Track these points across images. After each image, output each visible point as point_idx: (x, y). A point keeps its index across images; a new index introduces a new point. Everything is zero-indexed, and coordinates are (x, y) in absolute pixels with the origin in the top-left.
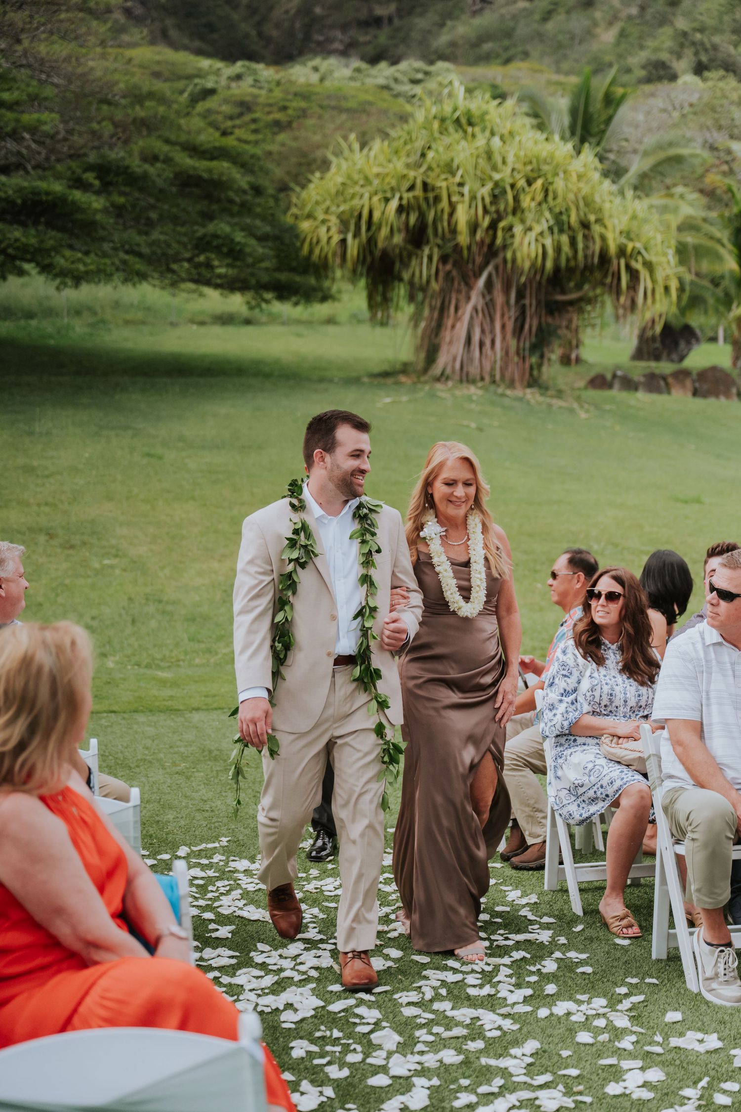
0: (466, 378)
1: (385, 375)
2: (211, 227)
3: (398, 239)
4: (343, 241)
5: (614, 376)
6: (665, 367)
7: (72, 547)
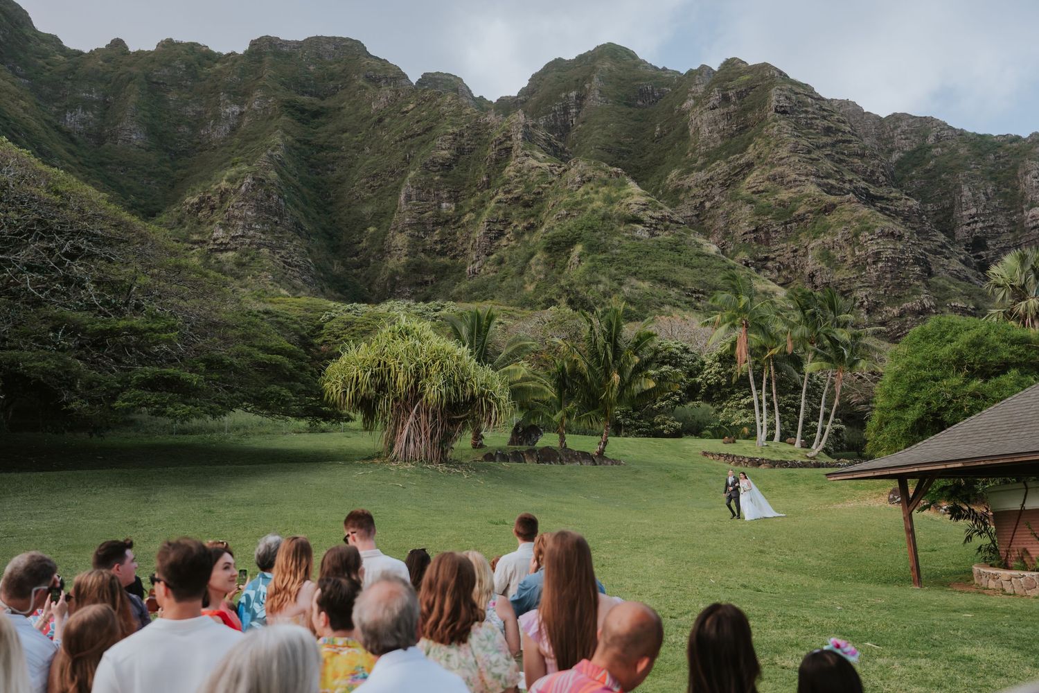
0: (406, 459)
1: (369, 458)
3: (372, 391)
4: (344, 393)
5: (497, 453)
6: (524, 448)
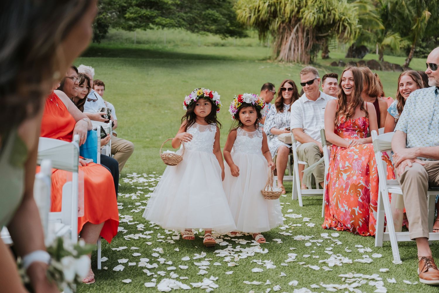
0: (289, 61)
1: (264, 60)
2: (207, 11)
3: (267, 16)
4: (250, 17)
5: (339, 62)
6: (357, 60)
7: (156, 107)
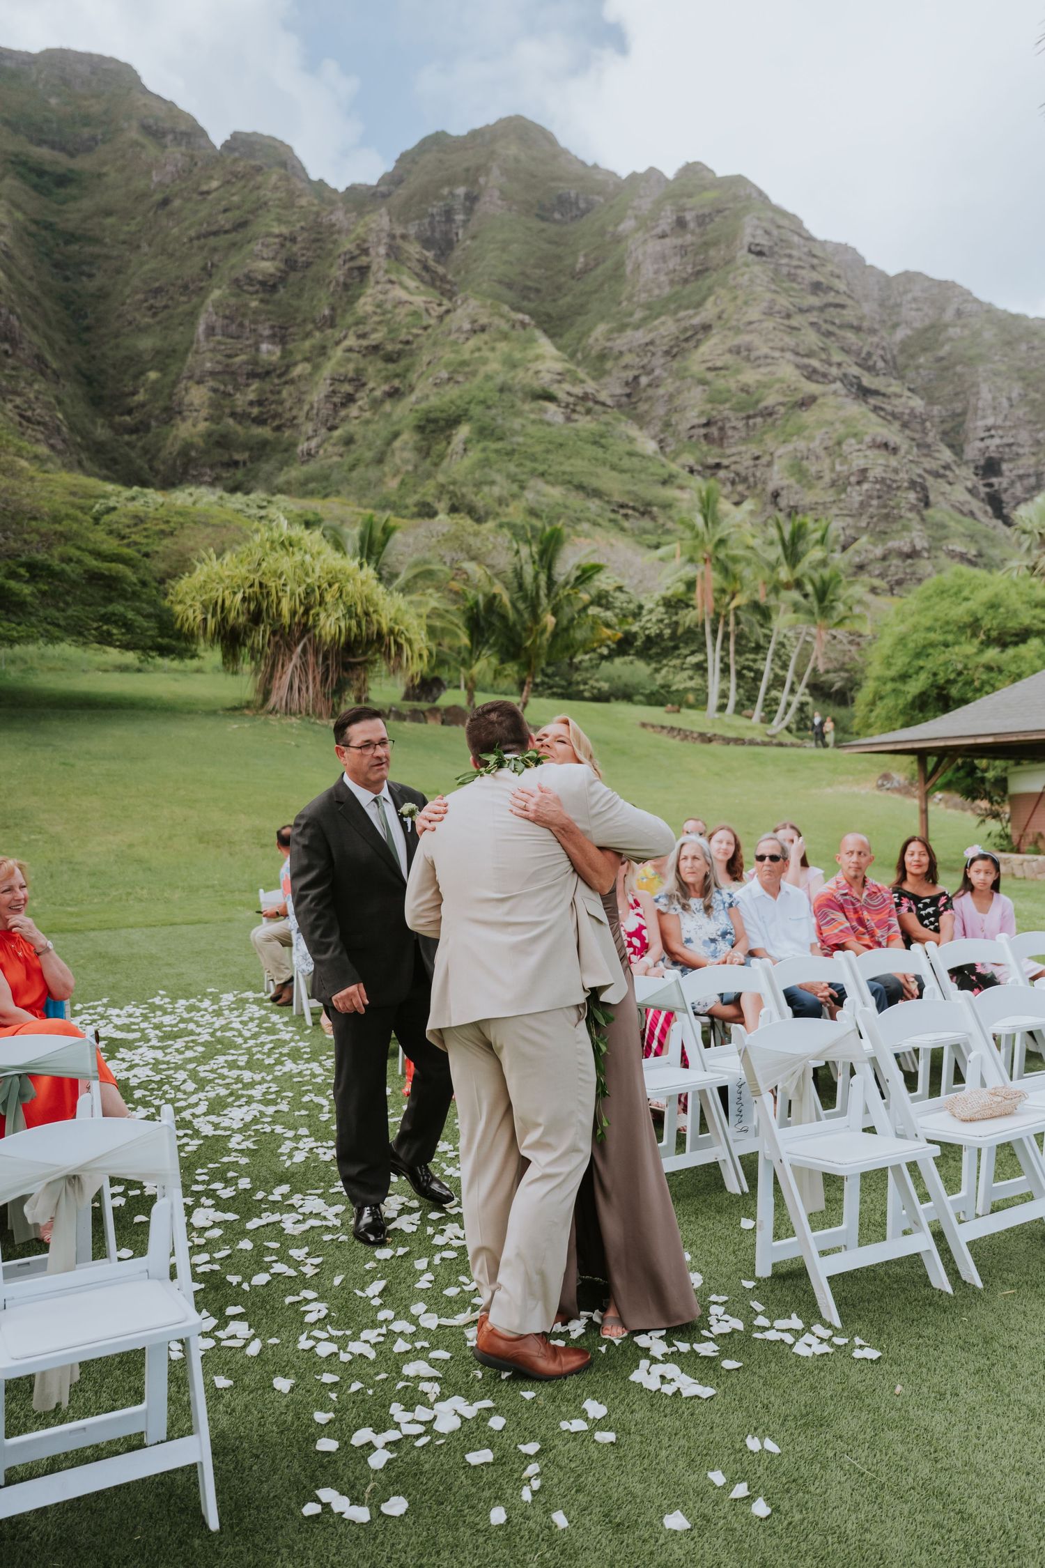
0: (289, 712)
1: (235, 709)
2: (110, 608)
3: (242, 619)
4: (205, 620)
5: (390, 711)
6: (424, 705)
7: (8, 827)
